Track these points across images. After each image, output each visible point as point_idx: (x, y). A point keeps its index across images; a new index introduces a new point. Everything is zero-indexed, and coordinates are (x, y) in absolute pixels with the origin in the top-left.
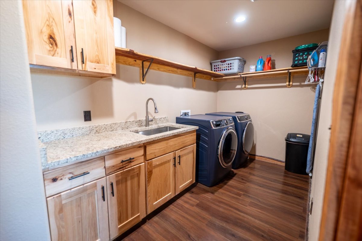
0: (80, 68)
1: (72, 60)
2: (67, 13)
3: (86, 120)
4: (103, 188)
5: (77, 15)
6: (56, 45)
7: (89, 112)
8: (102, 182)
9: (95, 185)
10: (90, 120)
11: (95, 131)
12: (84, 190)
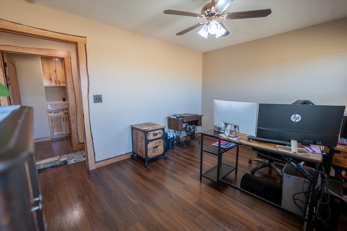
0: (59, 85)
1: (56, 84)
2: (54, 71)
3: (64, 101)
4: (63, 118)
5: (57, 72)
6: (52, 80)
7: (65, 98)
8: (63, 116)
9: (61, 117)
10: (65, 101)
11: (67, 105)
12: (58, 117)
